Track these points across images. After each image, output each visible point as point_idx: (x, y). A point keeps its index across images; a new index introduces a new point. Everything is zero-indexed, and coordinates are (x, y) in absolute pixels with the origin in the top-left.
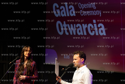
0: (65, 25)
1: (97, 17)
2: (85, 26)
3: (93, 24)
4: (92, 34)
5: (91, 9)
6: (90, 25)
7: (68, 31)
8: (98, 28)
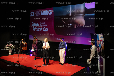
0: (36, 29)
1: (45, 27)
2: (42, 29)
3: (44, 28)
4: (44, 31)
5: (44, 24)
6: (44, 29)
7: (37, 30)
8: (46, 30)
